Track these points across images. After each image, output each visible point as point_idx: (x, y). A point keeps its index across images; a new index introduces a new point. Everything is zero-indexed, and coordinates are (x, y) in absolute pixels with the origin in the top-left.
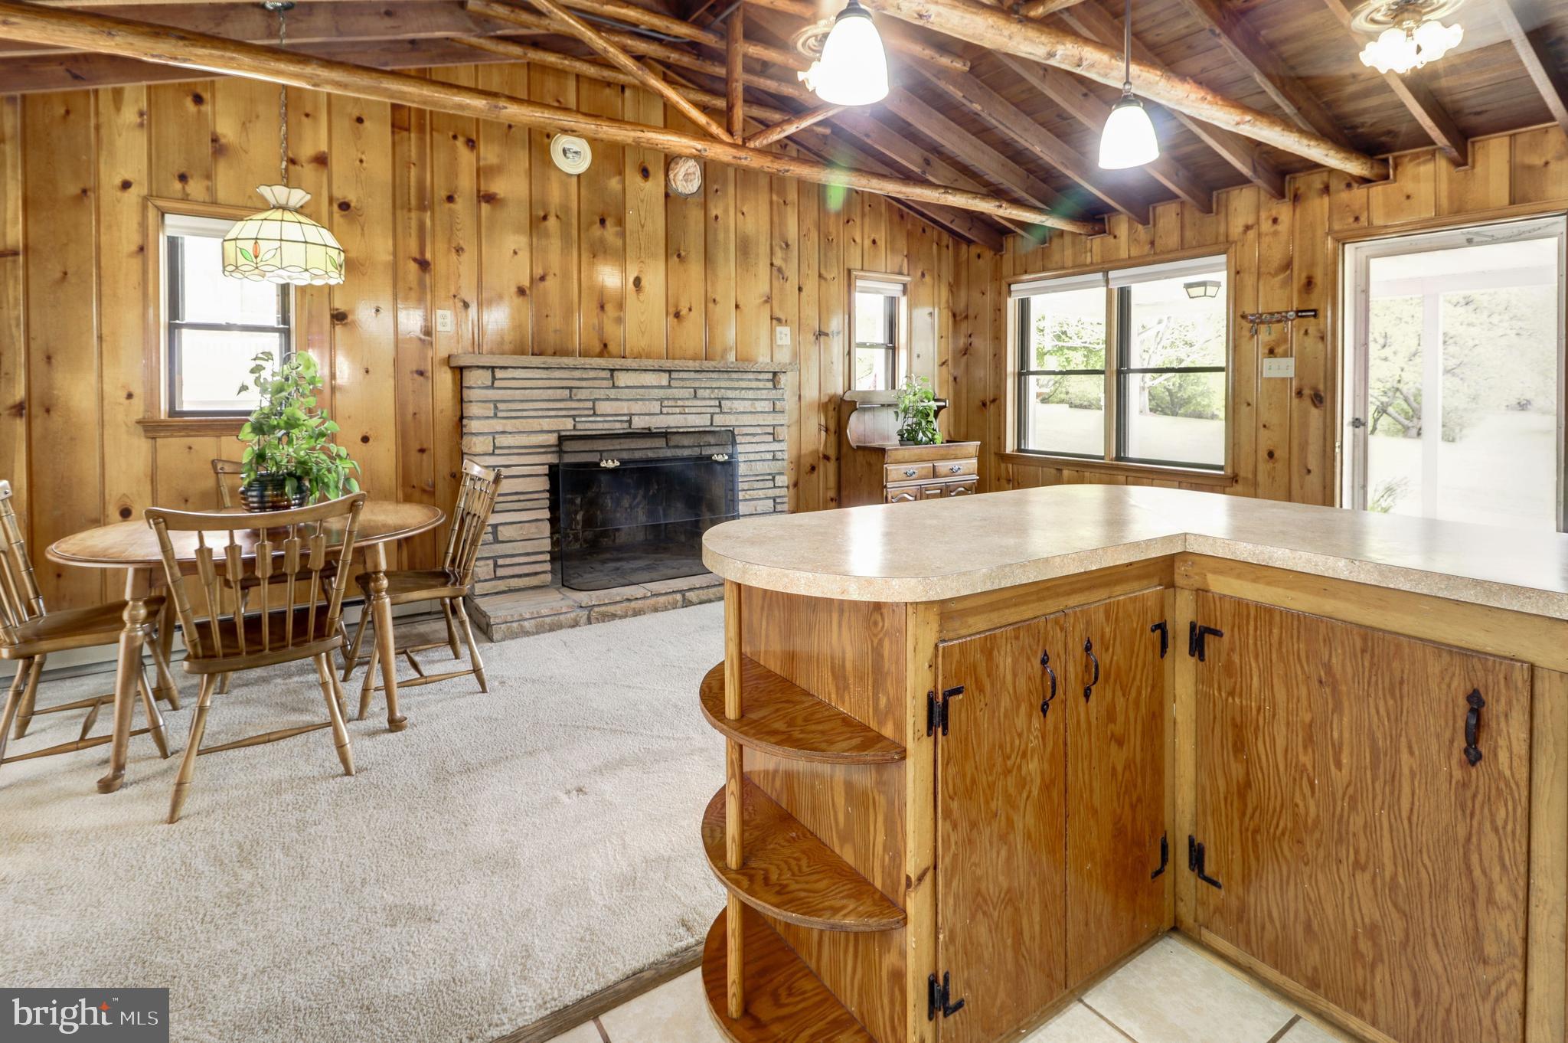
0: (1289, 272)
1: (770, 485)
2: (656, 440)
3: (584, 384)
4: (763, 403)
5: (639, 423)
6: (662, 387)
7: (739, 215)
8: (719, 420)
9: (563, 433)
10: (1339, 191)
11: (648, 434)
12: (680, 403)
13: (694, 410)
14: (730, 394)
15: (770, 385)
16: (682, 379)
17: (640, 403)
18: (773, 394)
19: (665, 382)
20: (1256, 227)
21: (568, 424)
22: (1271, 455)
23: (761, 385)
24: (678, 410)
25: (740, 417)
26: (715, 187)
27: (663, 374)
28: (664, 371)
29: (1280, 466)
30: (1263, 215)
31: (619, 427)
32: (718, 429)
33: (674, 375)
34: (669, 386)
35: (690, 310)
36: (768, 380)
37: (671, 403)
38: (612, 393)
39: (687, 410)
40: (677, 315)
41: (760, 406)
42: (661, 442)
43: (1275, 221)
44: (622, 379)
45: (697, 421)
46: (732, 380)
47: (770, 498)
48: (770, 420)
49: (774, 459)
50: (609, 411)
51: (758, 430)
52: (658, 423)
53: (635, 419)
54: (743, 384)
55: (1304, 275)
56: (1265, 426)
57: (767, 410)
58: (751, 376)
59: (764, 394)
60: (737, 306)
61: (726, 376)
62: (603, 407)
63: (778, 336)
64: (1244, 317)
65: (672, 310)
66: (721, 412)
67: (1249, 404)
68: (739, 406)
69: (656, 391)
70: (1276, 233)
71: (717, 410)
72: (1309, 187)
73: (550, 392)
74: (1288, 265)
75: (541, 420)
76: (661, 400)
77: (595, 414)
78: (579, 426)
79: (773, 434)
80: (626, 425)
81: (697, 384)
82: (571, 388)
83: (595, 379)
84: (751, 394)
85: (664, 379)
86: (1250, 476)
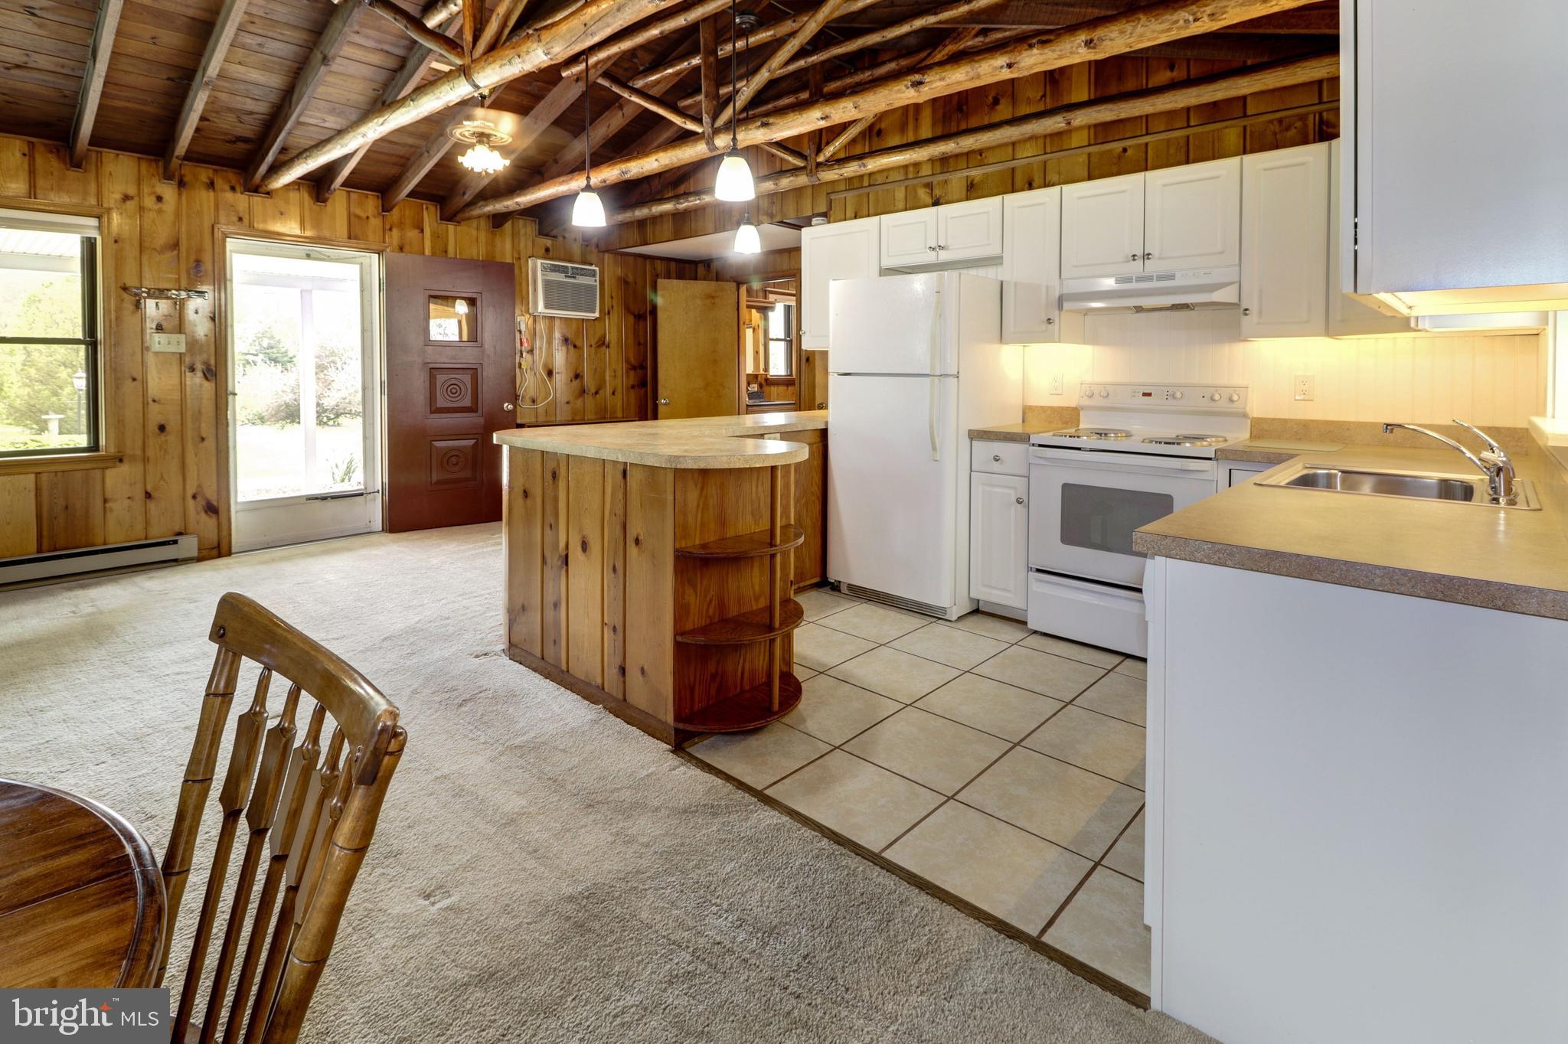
0: (176, 252)
10: (223, 191)
20: (136, 199)
22: (162, 428)
29: (172, 438)
30: (146, 190)
43: (159, 199)
55: (193, 258)
56: (154, 401)
64: (125, 289)
67: (134, 380)
70: (160, 211)
72: (196, 177)
74: (175, 245)
86: (139, 452)
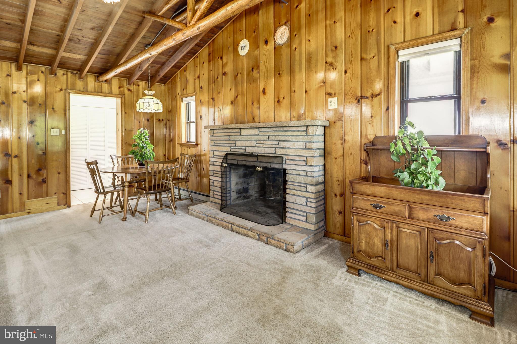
1: (304, 189)
2: (253, 158)
3: (233, 134)
4: (299, 143)
5: (249, 150)
6: (257, 135)
7: (308, 42)
8: (279, 151)
9: (228, 152)
11: (251, 155)
12: (262, 142)
13: (267, 146)
14: (283, 138)
15: (304, 133)
16: (264, 132)
17: (249, 142)
18: (306, 138)
19: (257, 133)
21: (228, 149)
23: (299, 133)
24: (262, 145)
25: (288, 150)
26: (295, 33)
27: (256, 129)
28: (257, 128)
31: (242, 151)
32: (278, 155)
33: (261, 130)
34: (259, 135)
35: (284, 98)
36: (304, 131)
37: (259, 142)
38: (240, 138)
39: (265, 146)
40: (278, 102)
41: (298, 145)
42: (255, 159)
44: (244, 132)
45: (269, 151)
46: (285, 131)
47: (305, 197)
48: (304, 153)
49: (307, 175)
50: (240, 145)
51: (298, 158)
52: (256, 151)
53: (247, 148)
54: (290, 133)
57: (302, 147)
58: (294, 129)
59: (301, 138)
60: (306, 92)
61: (281, 129)
62: (239, 143)
63: (329, 104)
65: (277, 100)
66: (279, 148)
68: (287, 145)
69: (254, 137)
71: (277, 146)
73: (225, 137)
75: (222, 147)
76: (256, 141)
77: (236, 146)
78: (232, 150)
79: (306, 161)
80: (244, 151)
81: (269, 134)
82: (230, 136)
83: (236, 132)
84: (293, 138)
85: (256, 132)
